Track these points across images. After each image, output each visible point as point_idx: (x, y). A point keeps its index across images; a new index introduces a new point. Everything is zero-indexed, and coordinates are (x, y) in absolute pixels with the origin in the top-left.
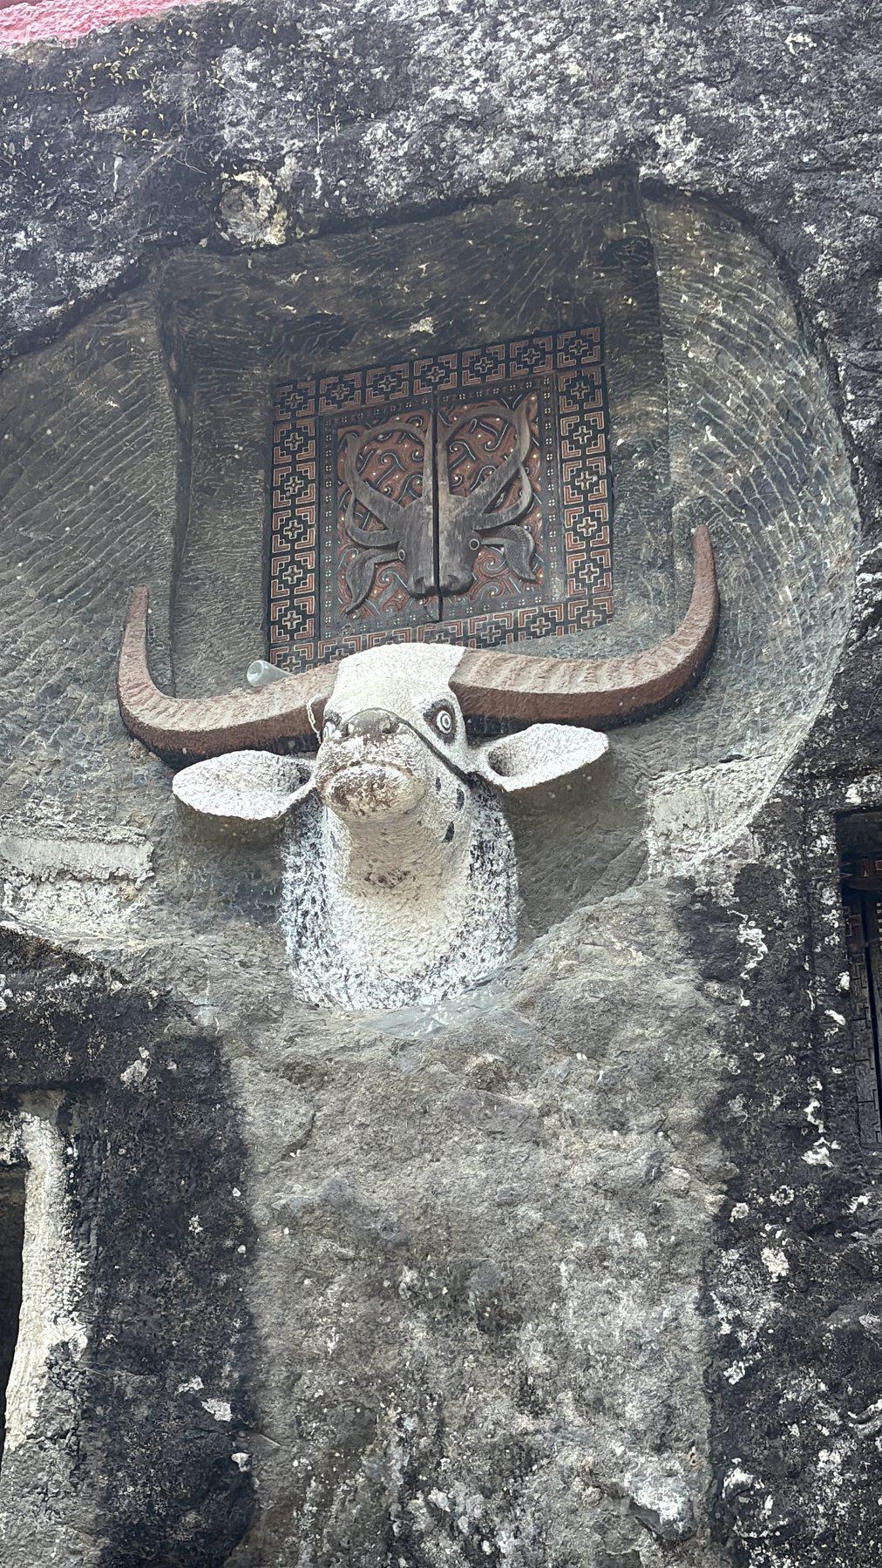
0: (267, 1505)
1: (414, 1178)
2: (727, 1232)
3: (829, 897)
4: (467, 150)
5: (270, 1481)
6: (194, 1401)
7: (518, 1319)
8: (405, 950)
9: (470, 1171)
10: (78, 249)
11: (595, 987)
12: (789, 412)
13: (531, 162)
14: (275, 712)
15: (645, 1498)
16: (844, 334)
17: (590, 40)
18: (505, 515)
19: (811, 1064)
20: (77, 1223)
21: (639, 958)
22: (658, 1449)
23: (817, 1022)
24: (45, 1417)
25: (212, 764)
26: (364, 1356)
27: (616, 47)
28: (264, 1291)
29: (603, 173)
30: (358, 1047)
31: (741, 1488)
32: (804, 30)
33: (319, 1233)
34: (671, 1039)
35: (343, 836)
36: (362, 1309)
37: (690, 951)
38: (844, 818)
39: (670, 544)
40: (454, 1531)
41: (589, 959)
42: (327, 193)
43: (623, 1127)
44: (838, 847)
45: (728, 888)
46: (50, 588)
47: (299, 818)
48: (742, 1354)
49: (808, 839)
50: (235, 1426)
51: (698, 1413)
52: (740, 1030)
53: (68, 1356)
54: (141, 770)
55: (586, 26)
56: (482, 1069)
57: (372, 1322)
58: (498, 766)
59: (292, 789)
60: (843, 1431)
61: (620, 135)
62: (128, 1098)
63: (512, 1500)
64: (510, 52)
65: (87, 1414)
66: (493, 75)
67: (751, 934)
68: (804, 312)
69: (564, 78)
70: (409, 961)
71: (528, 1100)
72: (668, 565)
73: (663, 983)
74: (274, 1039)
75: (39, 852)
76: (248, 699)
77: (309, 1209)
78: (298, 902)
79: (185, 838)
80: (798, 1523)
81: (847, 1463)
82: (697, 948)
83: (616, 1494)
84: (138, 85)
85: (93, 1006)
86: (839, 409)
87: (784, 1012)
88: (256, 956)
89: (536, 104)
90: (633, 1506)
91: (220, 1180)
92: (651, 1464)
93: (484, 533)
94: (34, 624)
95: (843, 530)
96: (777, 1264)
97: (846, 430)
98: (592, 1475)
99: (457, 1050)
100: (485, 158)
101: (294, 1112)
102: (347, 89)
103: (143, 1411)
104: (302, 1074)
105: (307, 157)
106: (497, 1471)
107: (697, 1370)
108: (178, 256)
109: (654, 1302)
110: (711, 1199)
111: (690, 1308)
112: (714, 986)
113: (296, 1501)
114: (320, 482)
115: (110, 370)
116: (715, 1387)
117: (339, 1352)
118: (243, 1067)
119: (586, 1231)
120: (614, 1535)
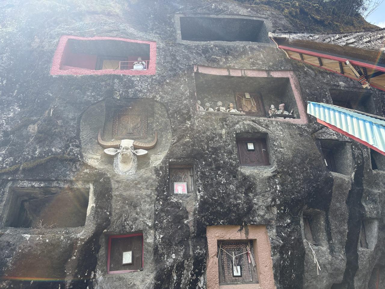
0: (112, 222)
1: (128, 193)
2: (157, 200)
3: (168, 169)
4: (139, 94)
5: (112, 220)
6: (105, 212)
7: (137, 206)
8: (125, 169)
9: (134, 192)
10: (99, 96)
11: (147, 176)
12: (166, 123)
13: (145, 96)
14: (115, 144)
15: (148, 224)
16: (172, 117)
17: (151, 86)
18: (137, 127)
19: (165, 185)
20: (95, 194)
21: (151, 174)
22: (149, 219)
23: (166, 181)
24: (91, 213)
25: (108, 149)
26: (122, 209)
27: (153, 87)
28: (113, 202)
29: (151, 98)
30: (123, 180)
31: (157, 223)
32: (170, 89)
33: (118, 197)
34: (153, 182)
35: (121, 158)
36: (122, 204)
37: (155, 173)
38: (169, 162)
39: (153, 133)
40: (129, 225)
41: (146, 173)
42: (125, 95)
43: (148, 189)
44: (169, 165)
45: (159, 168)
46: (91, 128)
47: (116, 155)
48: (158, 211)
49: (166, 164)
50: (109, 215)
51: (153, 216)
52: (159, 181)
53: (93, 207)
54: (100, 148)
55: (151, 84)
56: (135, 183)
57: (123, 206)
58: (136, 152)
59: (116, 152)
60: (166, 219)
61: (153, 95)
62: (101, 183)
63: (135, 223)
64: (143, 85)
65: (95, 213)
66: (142, 87)
67: (161, 172)
68: (168, 115)
69: (148, 89)
70: (126, 170)
71: (139, 186)
72: (152, 134)
73: (153, 176)
74: (115, 178)
75: (90, 156)
76: (112, 142)
77: (118, 195)
78: (115, 163)
79: (104, 156)
80: (162, 227)
81: (166, 221)
82: (156, 173)
83: (145, 223)
84: (106, 81)
85: (98, 173)
86: (171, 124)
87: (163, 180)
88: (111, 168)
89: (145, 91)
90: (147, 224)
91: (109, 191)
92: (148, 220)
93: (135, 128)
94: (89, 132)
95: (170, 135)
96: (161, 203)
97: (171, 127)
98: (143, 221)
99: (133, 181)
100: (140, 95)
101: (117, 185)
102: (127, 85)
103: (101, 213)
104: (118, 182)
105: (123, 91)
106: (134, 220)
107: (153, 212)
108: (108, 98)
109: (150, 206)
110: (156, 197)
111: (153, 206)
112: (157, 177)
113: (114, 222)
114: (118, 121)
115: (100, 108)
116: (155, 214)
117: (119, 208)
118: (112, 181)
119: (144, 199)
120: (144, 227)
